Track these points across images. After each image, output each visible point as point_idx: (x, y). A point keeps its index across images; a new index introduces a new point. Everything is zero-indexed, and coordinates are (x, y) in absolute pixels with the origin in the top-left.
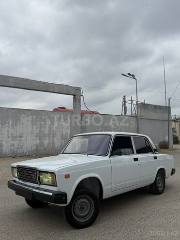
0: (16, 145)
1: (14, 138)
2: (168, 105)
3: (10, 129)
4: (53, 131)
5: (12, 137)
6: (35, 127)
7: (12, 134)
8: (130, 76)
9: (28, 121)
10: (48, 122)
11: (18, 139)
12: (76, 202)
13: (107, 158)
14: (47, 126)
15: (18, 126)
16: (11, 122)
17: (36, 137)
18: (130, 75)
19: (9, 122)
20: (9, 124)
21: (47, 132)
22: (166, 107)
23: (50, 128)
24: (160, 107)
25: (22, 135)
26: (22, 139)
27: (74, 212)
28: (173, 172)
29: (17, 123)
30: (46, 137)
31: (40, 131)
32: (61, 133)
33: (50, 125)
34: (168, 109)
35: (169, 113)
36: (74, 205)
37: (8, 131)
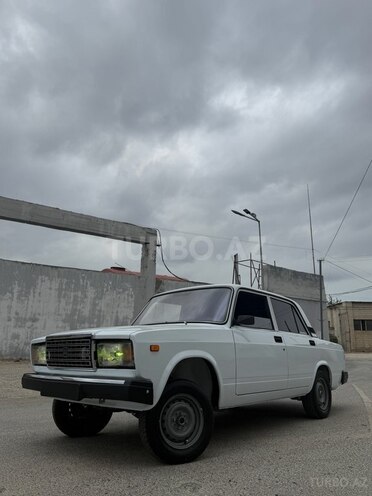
0: (23, 337)
1: (20, 321)
2: (318, 273)
3: (14, 303)
4: (100, 311)
5: (17, 320)
6: (63, 301)
7: (17, 314)
8: (248, 215)
9: (50, 289)
10: (91, 293)
11: (29, 324)
12: (168, 407)
13: (226, 327)
14: (88, 301)
15: (31, 297)
16: (16, 289)
17: (64, 321)
18: (248, 212)
19: (12, 289)
20: (13, 294)
21: (86, 312)
22: (315, 275)
23: (94, 305)
24: (304, 276)
25: (37, 316)
26: (37, 324)
27: (164, 429)
28: (344, 378)
29: (29, 293)
30: (84, 323)
31: (74, 311)
32: (115, 314)
33: (95, 299)
34: (318, 280)
35: (322, 288)
36: (164, 413)
37: (10, 307)
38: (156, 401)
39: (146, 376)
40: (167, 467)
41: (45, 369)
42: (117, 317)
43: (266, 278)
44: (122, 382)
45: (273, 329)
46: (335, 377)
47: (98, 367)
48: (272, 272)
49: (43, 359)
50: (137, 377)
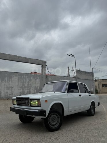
0: (9, 93)
1: (8, 88)
2: (92, 72)
3: (6, 83)
4: (30, 85)
5: (7, 88)
6: (20, 82)
7: (7, 86)
8: (72, 56)
9: (16, 79)
10: (27, 80)
11: (10, 89)
12: (50, 116)
13: (66, 93)
14: (27, 82)
15: (11, 81)
16: (6, 79)
17: (20, 88)
18: (72, 55)
19: (5, 79)
20: (5, 80)
21: (26, 85)
22: (91, 72)
23: (29, 83)
24: (88, 73)
25: (13, 87)
26: (12, 89)
27: (49, 122)
28: (99, 104)
29: (10, 80)
30: (26, 88)
31: (23, 85)
32: (34, 86)
33: (29, 81)
34: (92, 74)
35: (93, 76)
36: (49, 118)
37: (5, 84)
38: (47, 116)
39: (44, 109)
40: (50, 133)
41: (16, 106)
42: (35, 86)
43: (77, 74)
44: (38, 111)
45: (79, 92)
46: (96, 104)
47: (31, 106)
48: (79, 72)
49: (16, 103)
50: (42, 109)
